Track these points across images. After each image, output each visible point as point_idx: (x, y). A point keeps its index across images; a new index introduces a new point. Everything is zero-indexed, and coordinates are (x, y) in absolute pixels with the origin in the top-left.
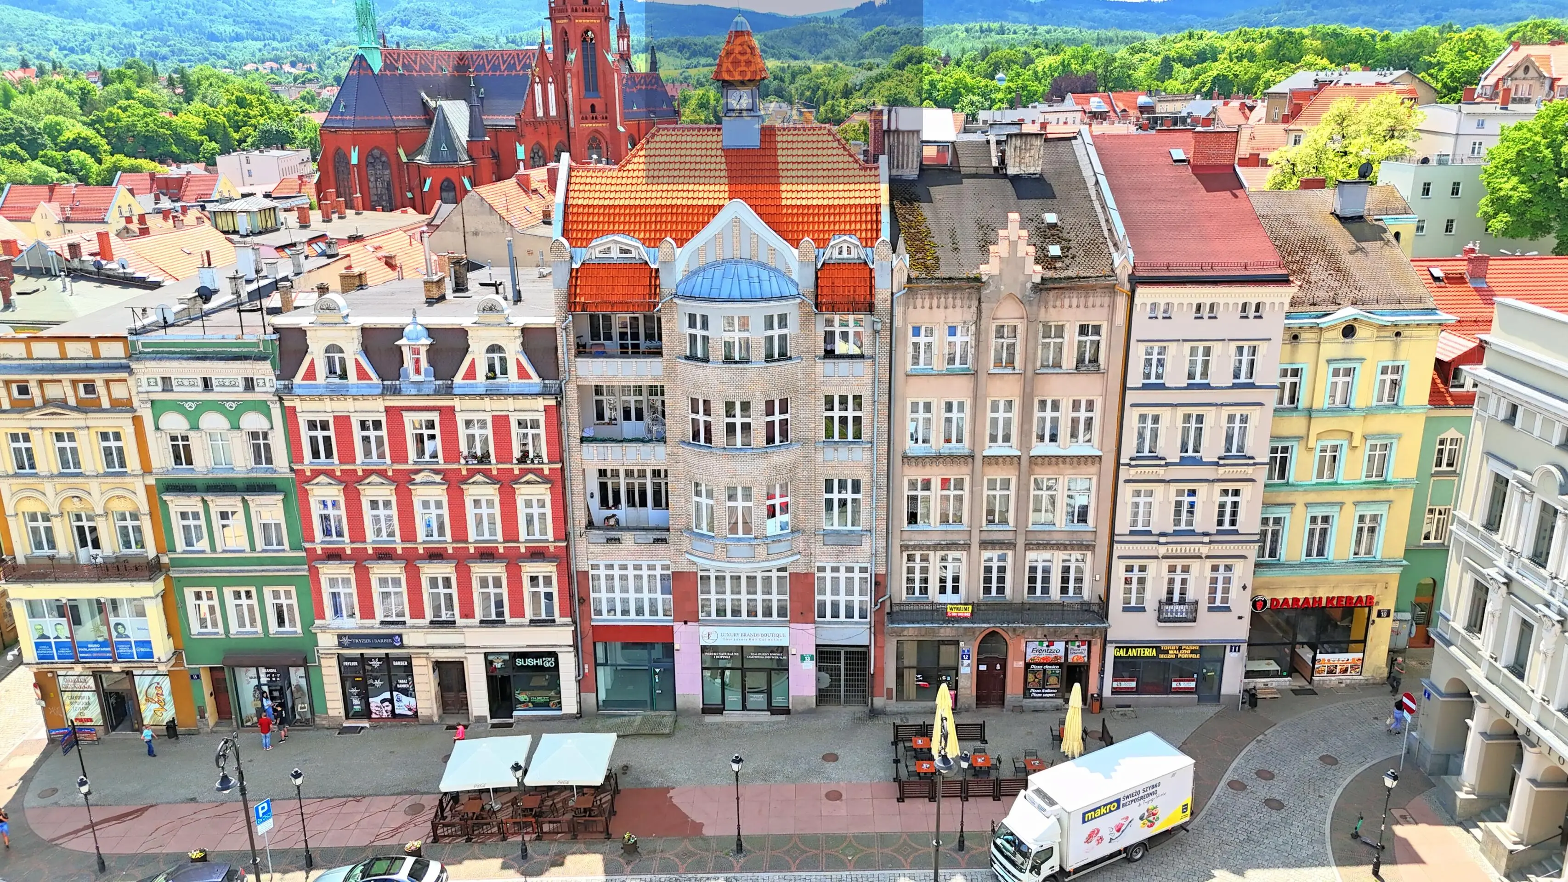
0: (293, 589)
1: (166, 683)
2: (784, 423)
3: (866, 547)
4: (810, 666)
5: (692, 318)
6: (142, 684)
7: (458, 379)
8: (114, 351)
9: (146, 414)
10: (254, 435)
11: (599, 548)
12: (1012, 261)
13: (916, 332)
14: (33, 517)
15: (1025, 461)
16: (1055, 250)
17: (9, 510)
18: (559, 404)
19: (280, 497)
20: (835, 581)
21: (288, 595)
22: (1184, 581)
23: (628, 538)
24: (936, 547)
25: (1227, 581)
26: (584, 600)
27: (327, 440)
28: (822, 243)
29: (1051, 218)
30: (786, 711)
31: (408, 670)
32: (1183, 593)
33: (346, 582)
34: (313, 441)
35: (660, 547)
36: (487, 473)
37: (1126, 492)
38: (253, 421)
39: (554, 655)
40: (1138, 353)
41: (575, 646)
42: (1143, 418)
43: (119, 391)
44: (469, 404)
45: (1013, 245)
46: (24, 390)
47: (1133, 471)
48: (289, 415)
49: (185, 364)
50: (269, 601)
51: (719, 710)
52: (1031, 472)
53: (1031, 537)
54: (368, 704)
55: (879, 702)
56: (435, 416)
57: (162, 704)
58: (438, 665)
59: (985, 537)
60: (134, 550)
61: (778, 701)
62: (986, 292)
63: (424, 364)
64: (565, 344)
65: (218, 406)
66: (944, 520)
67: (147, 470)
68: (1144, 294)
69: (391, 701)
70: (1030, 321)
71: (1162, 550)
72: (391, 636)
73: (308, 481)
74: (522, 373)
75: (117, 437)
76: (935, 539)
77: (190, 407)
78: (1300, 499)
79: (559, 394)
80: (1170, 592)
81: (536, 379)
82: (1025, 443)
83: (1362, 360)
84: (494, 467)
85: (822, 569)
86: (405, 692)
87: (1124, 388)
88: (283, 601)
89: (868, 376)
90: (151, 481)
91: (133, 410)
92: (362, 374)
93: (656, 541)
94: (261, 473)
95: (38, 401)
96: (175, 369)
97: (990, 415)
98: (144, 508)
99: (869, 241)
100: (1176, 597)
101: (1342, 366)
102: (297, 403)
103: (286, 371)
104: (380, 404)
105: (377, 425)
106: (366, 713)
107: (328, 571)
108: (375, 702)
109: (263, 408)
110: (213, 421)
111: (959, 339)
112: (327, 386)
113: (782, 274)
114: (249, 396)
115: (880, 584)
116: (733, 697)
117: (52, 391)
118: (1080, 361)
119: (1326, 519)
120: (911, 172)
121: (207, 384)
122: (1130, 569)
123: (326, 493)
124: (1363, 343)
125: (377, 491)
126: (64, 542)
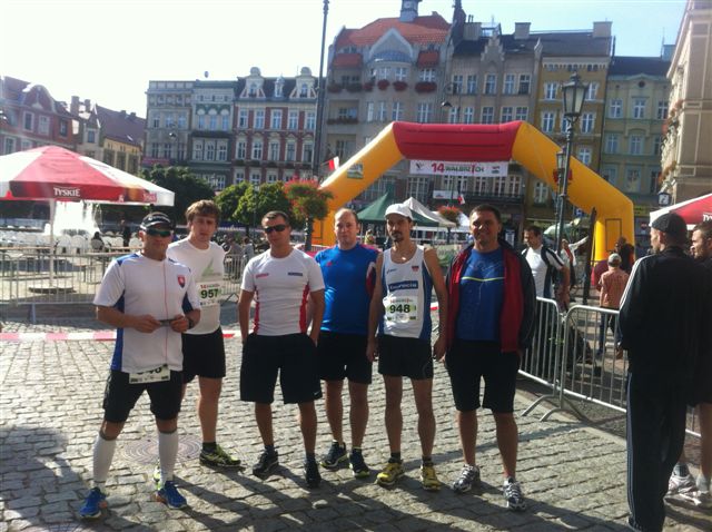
8: (190, 86)
10: (224, 118)
19: (228, 140)
21: (223, 180)
38: (224, 112)
40: (544, 86)
42: (546, 116)
43: (188, 100)
44: (294, 106)
46: (161, 100)
48: (236, 109)
56: (281, 111)
62: (482, 61)
63: (281, 91)
65: (215, 107)
67: (190, 128)
70: (500, 73)
73: (237, 135)
74: (312, 95)
77: (207, 106)
78: (622, 162)
79: (323, 104)
81: (316, 97)
85: (410, 179)
92: (261, 95)
95: (165, 103)
96: (205, 92)
98: (186, 142)
99: (440, 43)
102: (239, 106)
103: (237, 94)
104: (264, 106)
107: (237, 170)
109: (228, 107)
110: (212, 112)
111: (472, 82)
113: (406, 54)
114: (225, 103)
115: (432, 187)
117: (170, 99)
121: (213, 98)
122: (539, 185)
123: (242, 140)
124: (648, 90)
125: (258, 140)
126: (161, 155)
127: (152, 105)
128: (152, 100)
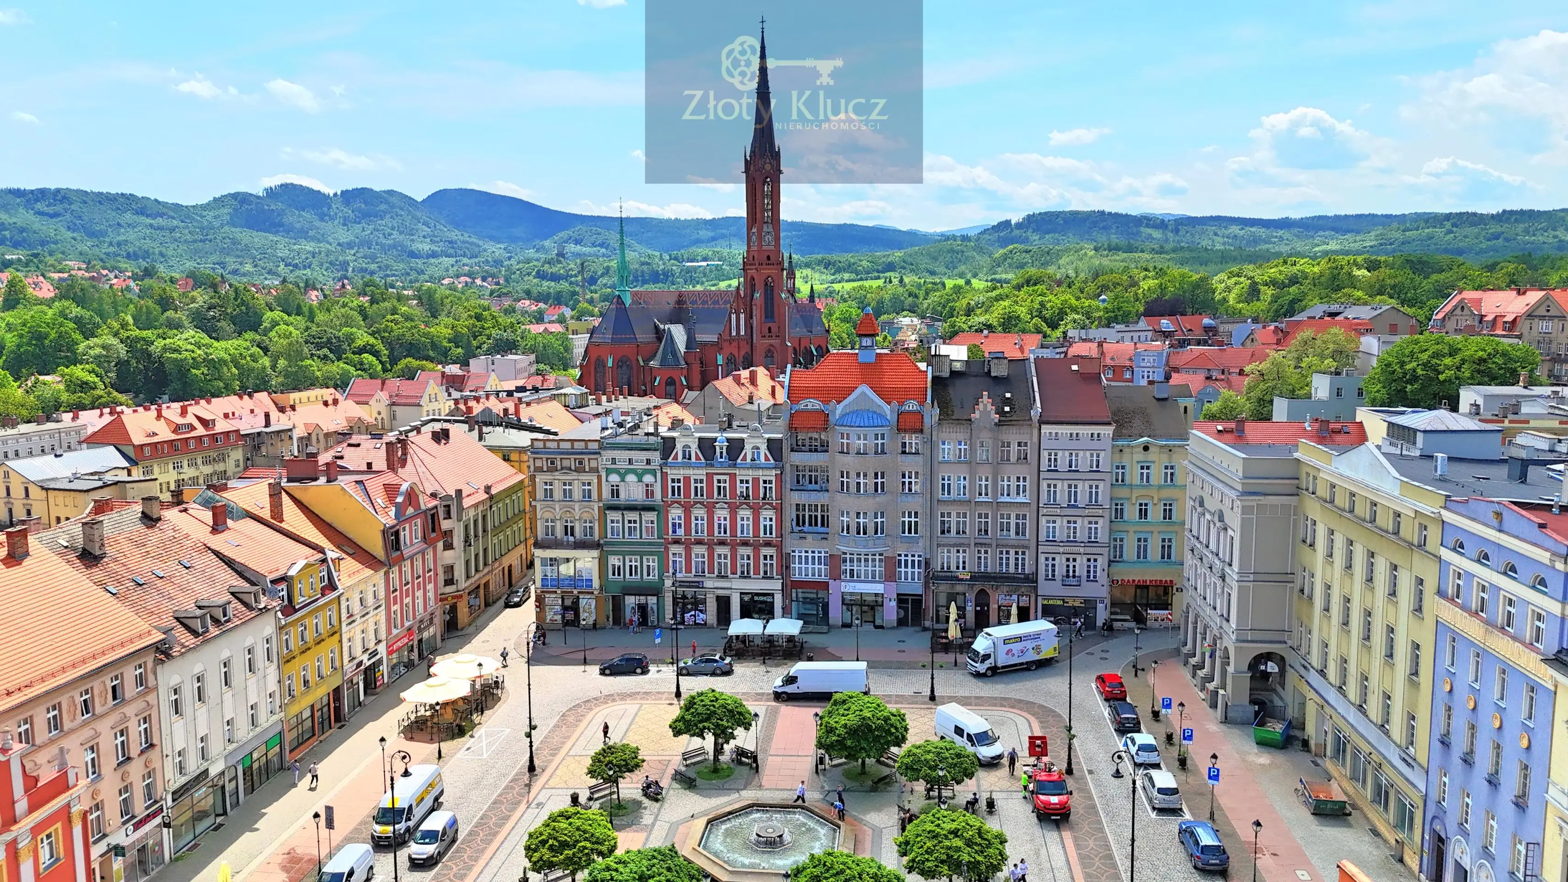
0: (656, 558)
2: (882, 483)
3: (921, 544)
4: (894, 604)
5: (842, 434)
6: (583, 602)
7: (739, 461)
8: (594, 446)
9: (604, 475)
11: (796, 542)
12: (985, 413)
13: (944, 444)
14: (547, 521)
15: (995, 504)
16: (1007, 409)
17: (539, 517)
18: (782, 473)
20: (906, 561)
21: (654, 561)
22: (1074, 566)
23: (810, 537)
24: (954, 545)
25: (1095, 567)
26: (788, 567)
27: (679, 487)
28: (901, 404)
29: (1008, 395)
30: (882, 627)
31: (704, 602)
32: (1074, 571)
33: (680, 555)
34: (673, 487)
35: (824, 541)
36: (748, 504)
37: (1043, 521)
38: (648, 479)
39: (773, 595)
40: (1045, 454)
41: (783, 590)
42: (1049, 486)
43: (593, 464)
44: (743, 472)
45: (985, 406)
46: (552, 463)
47: (1045, 510)
49: (623, 452)
50: (645, 563)
51: (850, 626)
52: (998, 510)
53: (1000, 542)
54: (683, 618)
55: (928, 624)
56: (727, 478)
57: (590, 614)
58: (719, 598)
59: (977, 541)
60: (588, 537)
61: (878, 622)
62: (974, 426)
63: (724, 454)
64: (786, 446)
66: (958, 533)
67: (600, 499)
68: (1046, 429)
69: (695, 616)
70: (995, 439)
71: (1062, 550)
72: (698, 582)
75: (589, 484)
76: (954, 541)
77: (623, 471)
78: (1132, 529)
79: (782, 469)
80: (1068, 571)
81: (772, 461)
82: (995, 496)
83: (1154, 462)
84: (751, 501)
85: (900, 555)
86: (701, 611)
87: (1039, 471)
88: (651, 564)
89: (921, 463)
90: (601, 505)
91: (598, 472)
93: (824, 539)
94: (649, 502)
95: (559, 467)
97: (978, 482)
98: (597, 517)
99: (922, 403)
100: (1071, 574)
101: (1145, 464)
102: (669, 471)
103: (665, 455)
104: (704, 472)
105: (701, 481)
106: (683, 622)
107: (674, 549)
108: (687, 616)
110: (631, 478)
111: (963, 447)
112: (682, 463)
113: (882, 416)
114: (648, 467)
115: (927, 564)
116: (856, 620)
117: (566, 463)
118: (1019, 458)
119: (1146, 540)
120: (946, 374)
121: (630, 461)
122: (1047, 559)
123: (675, 513)
124: (1153, 454)
125: (699, 512)
126: (559, 532)
127: (539, 470)
128: (539, 463)
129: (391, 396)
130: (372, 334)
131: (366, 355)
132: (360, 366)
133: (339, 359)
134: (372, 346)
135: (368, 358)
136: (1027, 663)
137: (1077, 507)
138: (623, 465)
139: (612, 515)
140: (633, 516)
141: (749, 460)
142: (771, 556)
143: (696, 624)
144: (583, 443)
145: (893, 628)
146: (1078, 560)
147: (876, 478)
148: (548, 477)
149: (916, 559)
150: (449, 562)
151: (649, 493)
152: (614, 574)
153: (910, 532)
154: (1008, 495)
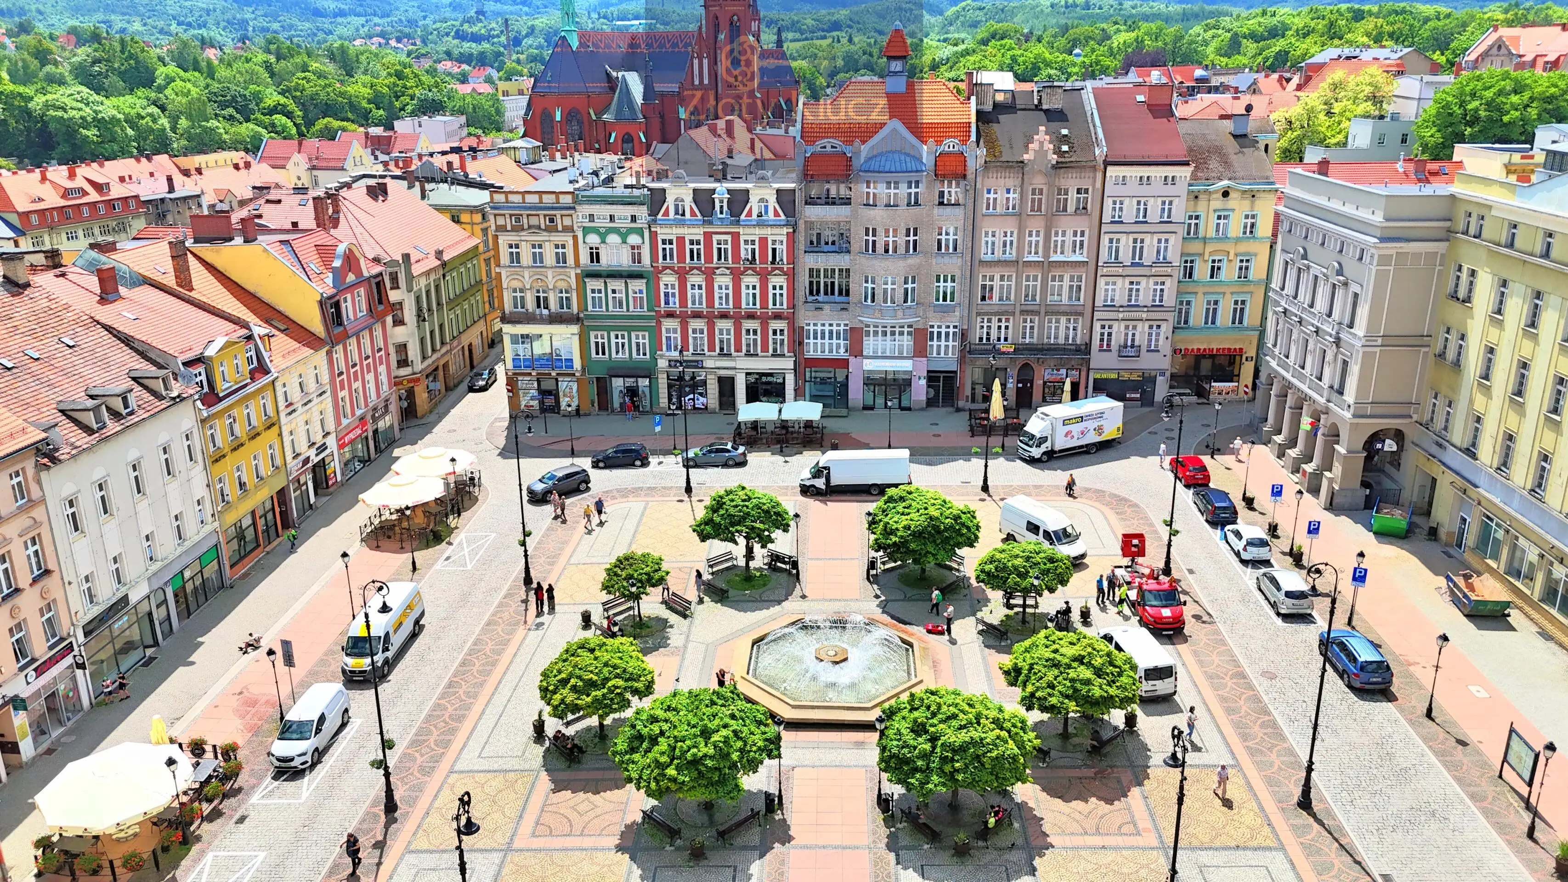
0: (647, 334)
1: (575, 387)
2: (915, 242)
3: (957, 314)
4: (923, 382)
5: (868, 183)
6: (563, 385)
7: (743, 217)
8: (567, 200)
9: (580, 235)
10: (633, 248)
11: (810, 314)
12: (1041, 153)
13: (989, 192)
14: (515, 291)
15: (1046, 264)
16: (1065, 148)
17: (505, 286)
18: (794, 231)
19: (645, 281)
20: (939, 333)
21: (644, 338)
22: (1134, 335)
23: (826, 308)
24: (995, 314)
25: (1158, 335)
26: (801, 343)
27: (671, 250)
28: (939, 143)
29: (1065, 132)
30: (909, 409)
31: (704, 383)
32: (1133, 340)
33: (675, 331)
34: (664, 250)
35: (843, 312)
36: (754, 270)
37: (1101, 282)
39: (783, 375)
40: (1108, 203)
41: (795, 370)
42: (1111, 241)
43: (567, 222)
44: (748, 231)
45: (1041, 143)
46: (518, 220)
47: (1105, 270)
48: (653, 236)
49: (603, 207)
50: (634, 340)
51: (872, 408)
52: (1049, 271)
53: (1049, 309)
54: (680, 402)
55: (961, 404)
56: (729, 238)
57: (572, 397)
58: (721, 380)
59: (1023, 308)
60: (565, 310)
62: (1026, 169)
63: (725, 208)
64: (799, 197)
65: (616, 231)
66: (1001, 299)
67: (577, 264)
68: (1112, 171)
69: (693, 400)
70: (1050, 185)
71: (1121, 316)
72: (697, 361)
73: (660, 272)
74: (776, 214)
75: (563, 247)
76: (996, 309)
77: (602, 230)
78: (1201, 290)
79: (795, 227)
80: (1126, 340)
81: (783, 217)
82: (1046, 254)
83: (1233, 210)
84: (758, 265)
85: (932, 327)
86: (701, 394)
87: (1101, 223)
88: (641, 341)
89: (962, 216)
90: (579, 271)
91: (573, 231)
92: (693, 214)
93: (842, 309)
94: (636, 267)
95: (526, 226)
96: (596, 209)
97: (1028, 239)
98: (574, 286)
99: (964, 142)
100: (1129, 343)
101: (1222, 214)
102: (659, 230)
103: (653, 213)
104: (701, 231)
105: (698, 242)
106: (679, 407)
108: (685, 400)
109: (640, 232)
110: (614, 239)
111: (1011, 196)
112: (674, 220)
113: (917, 159)
115: (964, 335)
116: (880, 401)
117: (534, 221)
118: (1077, 209)
119: (1215, 303)
120: (989, 107)
121: (612, 218)
122: (1103, 327)
123: (669, 279)
124: (1234, 201)
125: (696, 279)
126: (530, 305)
127: (501, 229)
128: (501, 221)
129: (310, 159)
130: (282, 93)
131: (278, 116)
132: (272, 128)
133: (248, 120)
134: (284, 106)
135: (280, 119)
136: (1087, 445)
137: (1142, 265)
138: (602, 223)
139: (593, 284)
140: (617, 284)
141: (754, 216)
142: (782, 331)
143: (695, 408)
144: (553, 196)
145: (922, 409)
146: (1139, 328)
147: (908, 235)
148: (513, 238)
149: (951, 330)
150: (401, 340)
151: (637, 258)
152: (597, 353)
153: (945, 299)
154: (1062, 253)
